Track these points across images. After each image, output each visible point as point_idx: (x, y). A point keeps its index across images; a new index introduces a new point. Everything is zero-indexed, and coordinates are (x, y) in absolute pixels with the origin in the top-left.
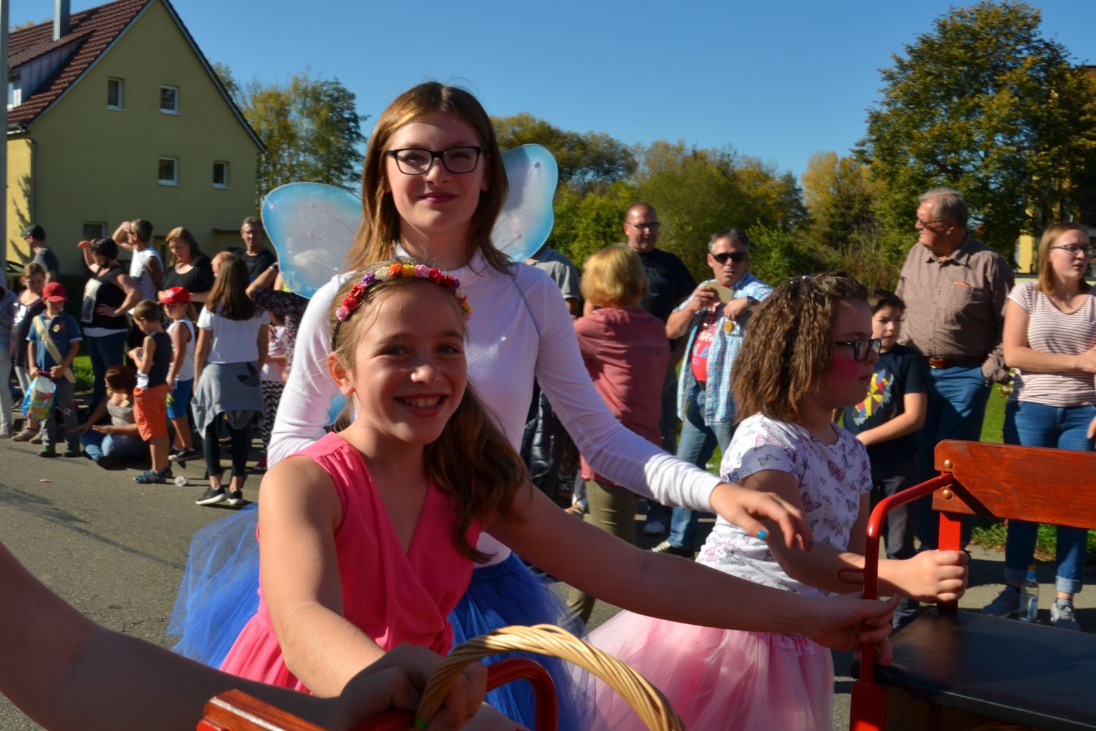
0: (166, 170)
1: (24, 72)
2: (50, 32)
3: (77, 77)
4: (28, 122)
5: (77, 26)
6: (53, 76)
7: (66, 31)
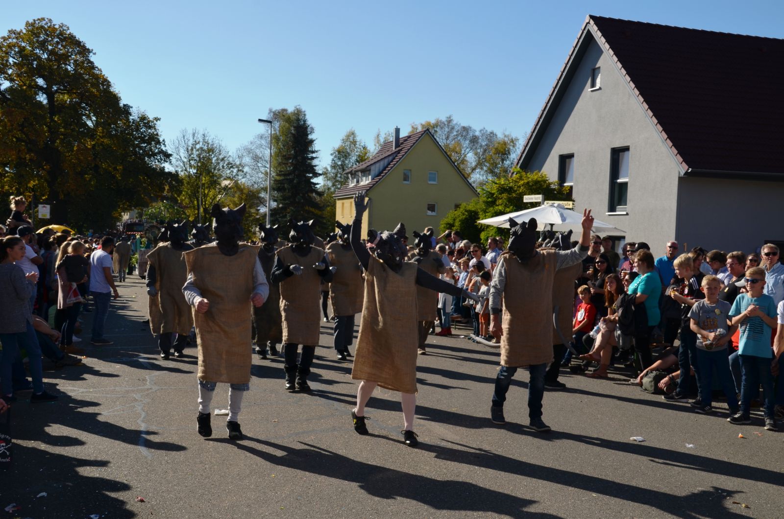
0: (431, 208)
1: (373, 168)
2: (392, 145)
3: (389, 170)
4: (368, 190)
5: (402, 143)
6: (384, 169)
7: (397, 145)
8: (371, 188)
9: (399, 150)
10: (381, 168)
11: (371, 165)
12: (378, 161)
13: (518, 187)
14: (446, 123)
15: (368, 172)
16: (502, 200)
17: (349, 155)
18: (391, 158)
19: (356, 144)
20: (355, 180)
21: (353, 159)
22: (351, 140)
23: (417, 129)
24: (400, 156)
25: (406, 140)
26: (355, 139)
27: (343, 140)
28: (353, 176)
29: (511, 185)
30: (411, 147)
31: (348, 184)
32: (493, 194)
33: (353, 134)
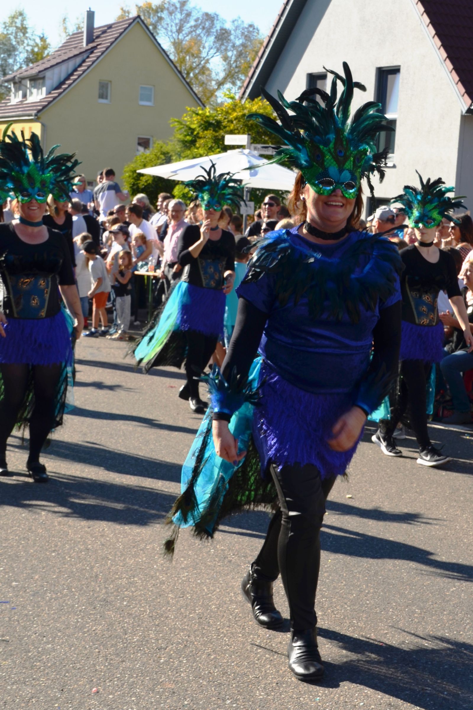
0: (144, 143)
1: (48, 74)
2: (82, 39)
3: (75, 80)
4: (39, 111)
5: (98, 37)
6: (68, 78)
7: (90, 40)
8: (44, 107)
9: (92, 48)
10: (63, 76)
11: (46, 69)
12: (57, 64)
13: (228, 121)
14: (178, 5)
15: (41, 81)
16: (205, 140)
17: (14, 49)
18: (78, 60)
19: (27, 32)
20: (21, 93)
21: (22, 56)
22: (19, 25)
23: (129, 12)
24: (93, 57)
25: (104, 32)
26: (25, 22)
27: (5, 23)
28: (17, 85)
29: (219, 117)
30: (112, 43)
31: (9, 99)
32: (193, 130)
33: (21, 14)
